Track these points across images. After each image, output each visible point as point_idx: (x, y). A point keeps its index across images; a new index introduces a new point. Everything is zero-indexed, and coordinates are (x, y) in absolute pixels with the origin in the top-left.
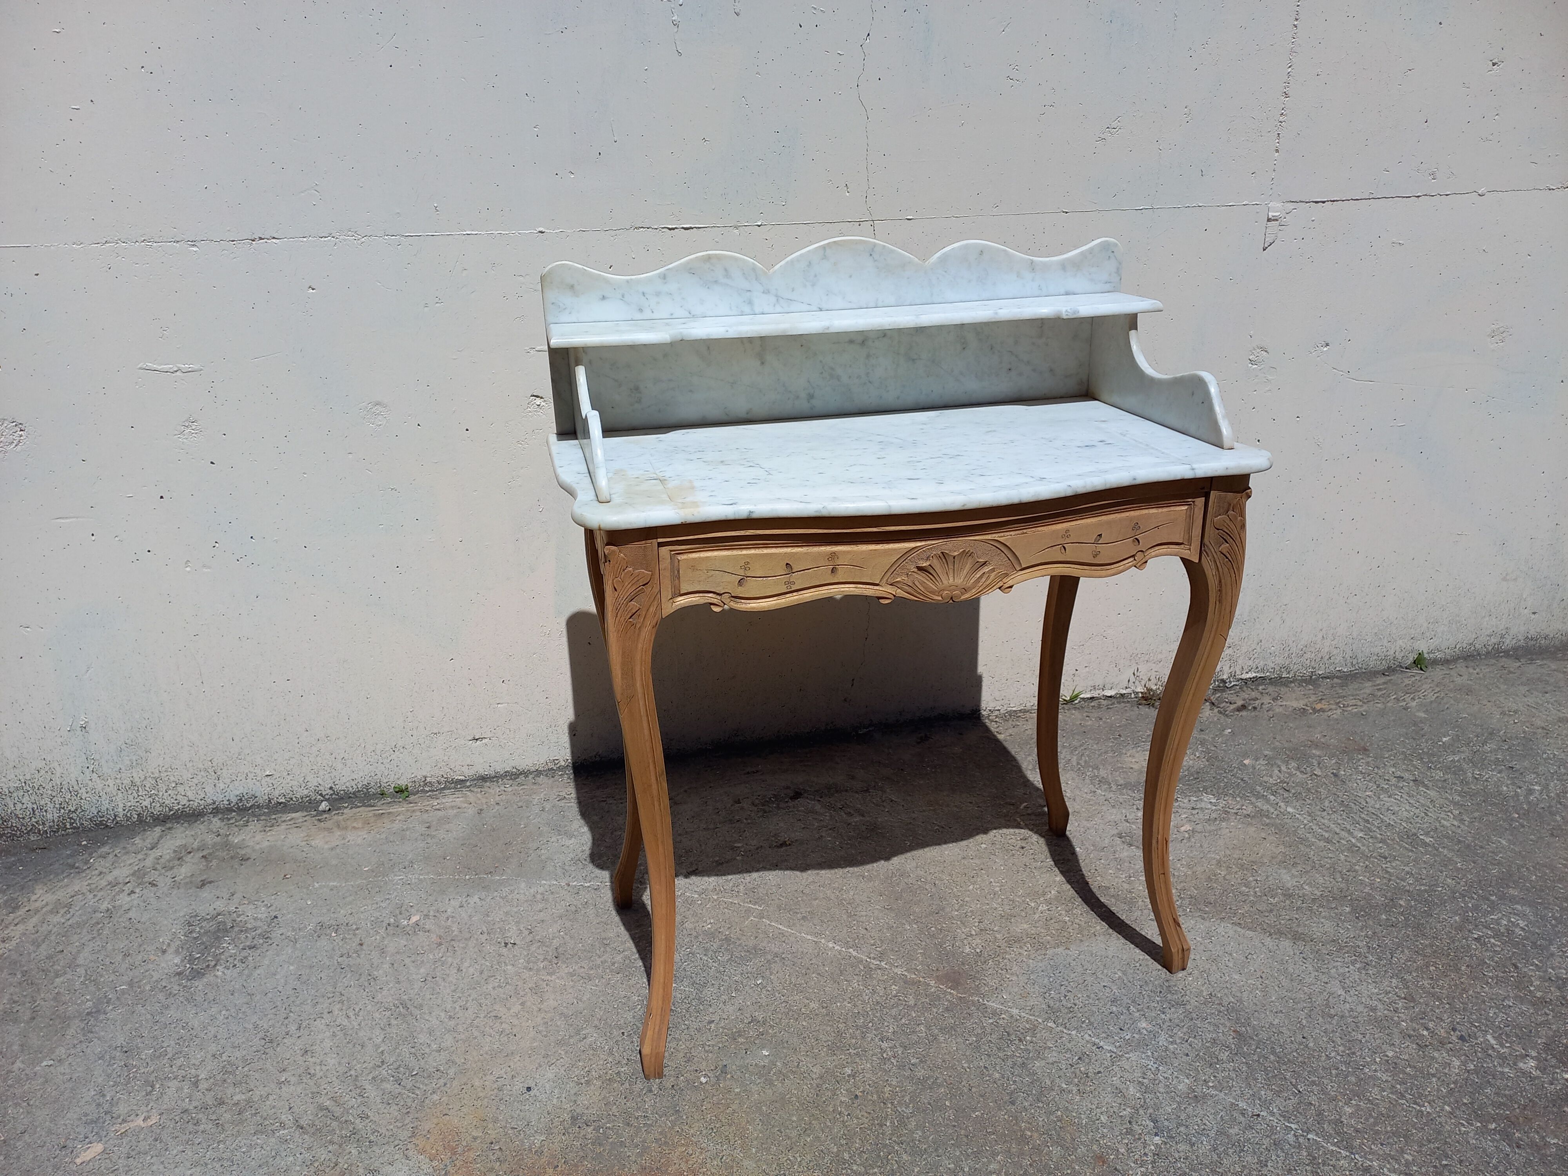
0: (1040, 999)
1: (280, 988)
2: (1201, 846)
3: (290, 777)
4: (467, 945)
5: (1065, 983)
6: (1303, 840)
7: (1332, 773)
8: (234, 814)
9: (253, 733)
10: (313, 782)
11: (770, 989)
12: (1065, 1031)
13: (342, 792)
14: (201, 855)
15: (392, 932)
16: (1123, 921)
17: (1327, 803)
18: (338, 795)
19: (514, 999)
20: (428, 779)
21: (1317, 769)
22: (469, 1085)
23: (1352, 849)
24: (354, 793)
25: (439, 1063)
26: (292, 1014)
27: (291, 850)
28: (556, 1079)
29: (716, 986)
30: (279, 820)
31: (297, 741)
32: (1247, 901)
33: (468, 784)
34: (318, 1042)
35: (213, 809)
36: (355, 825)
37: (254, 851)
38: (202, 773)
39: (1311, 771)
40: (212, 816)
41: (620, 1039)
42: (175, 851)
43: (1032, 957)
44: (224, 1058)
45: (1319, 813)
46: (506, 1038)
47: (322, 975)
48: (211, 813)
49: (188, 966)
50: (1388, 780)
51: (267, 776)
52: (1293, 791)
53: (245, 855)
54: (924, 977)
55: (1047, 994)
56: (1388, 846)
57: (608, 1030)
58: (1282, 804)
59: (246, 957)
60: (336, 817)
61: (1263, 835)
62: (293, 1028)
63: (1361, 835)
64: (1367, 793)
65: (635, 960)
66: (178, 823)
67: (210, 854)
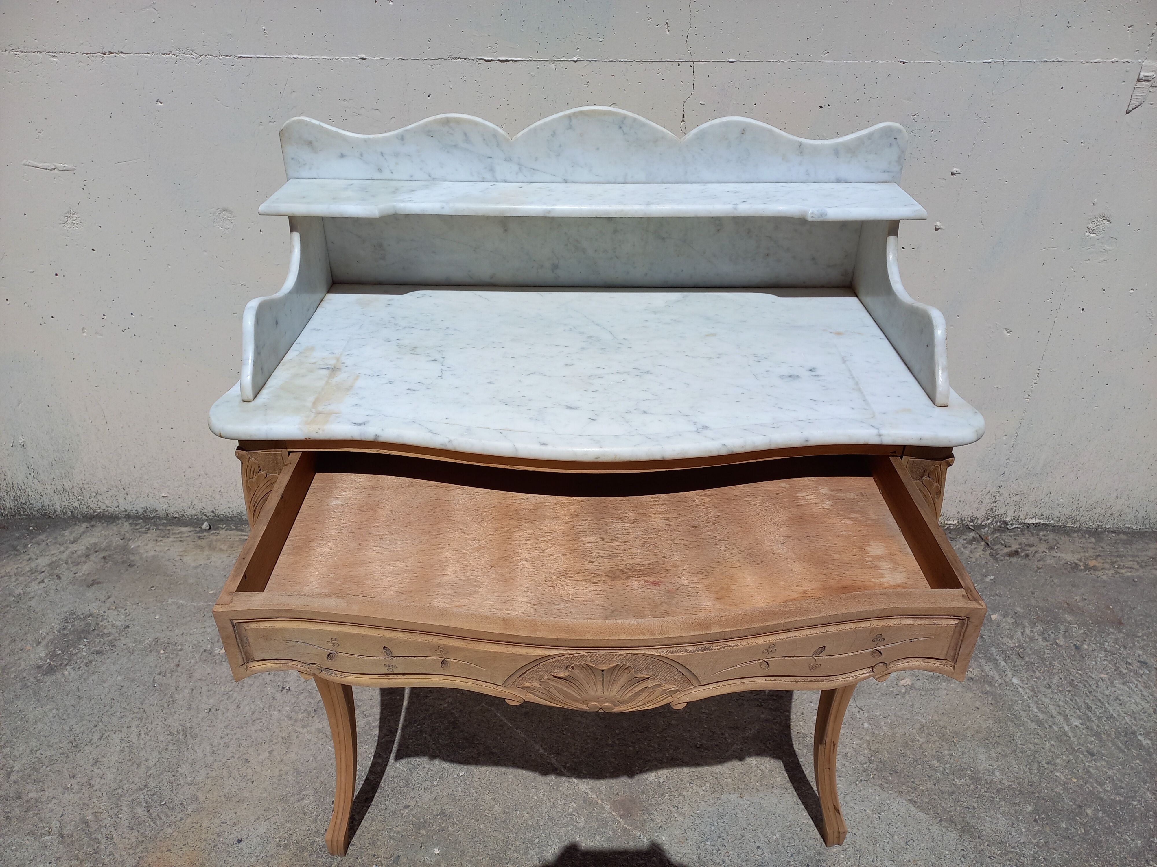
0: (694, 848)
1: (102, 697)
2: (913, 705)
3: (181, 500)
4: (254, 683)
5: (724, 835)
6: (1015, 717)
7: (1075, 645)
8: (141, 521)
9: (149, 464)
10: (199, 506)
11: (468, 783)
13: (222, 516)
14: (103, 555)
15: (204, 658)
16: (805, 775)
17: (1055, 681)
18: (218, 517)
19: (266, 746)
21: (1062, 638)
22: (199, 824)
23: (1062, 738)
24: (231, 517)
25: (186, 797)
26: (100, 724)
27: (167, 563)
28: (264, 835)
29: (426, 770)
30: (171, 532)
31: (184, 474)
32: (933, 778)
34: (108, 755)
35: (126, 515)
36: (222, 547)
37: (141, 558)
38: (115, 489)
39: (1055, 639)
40: (125, 520)
41: (329, 807)
42: (87, 548)
43: (706, 799)
44: (38, 755)
45: (1043, 689)
46: (244, 784)
47: (138, 689)
48: (124, 518)
49: (48, 660)
50: (1130, 664)
51: (163, 497)
52: (1027, 659)
53: (133, 561)
54: (602, 800)
55: (703, 844)
56: (1101, 741)
57: (323, 796)
58: (1009, 673)
59: (91, 661)
60: (211, 537)
61: (978, 704)
62: (96, 737)
63: (1077, 723)
64: (1102, 676)
65: (374, 727)
66: (100, 522)
67: (110, 556)
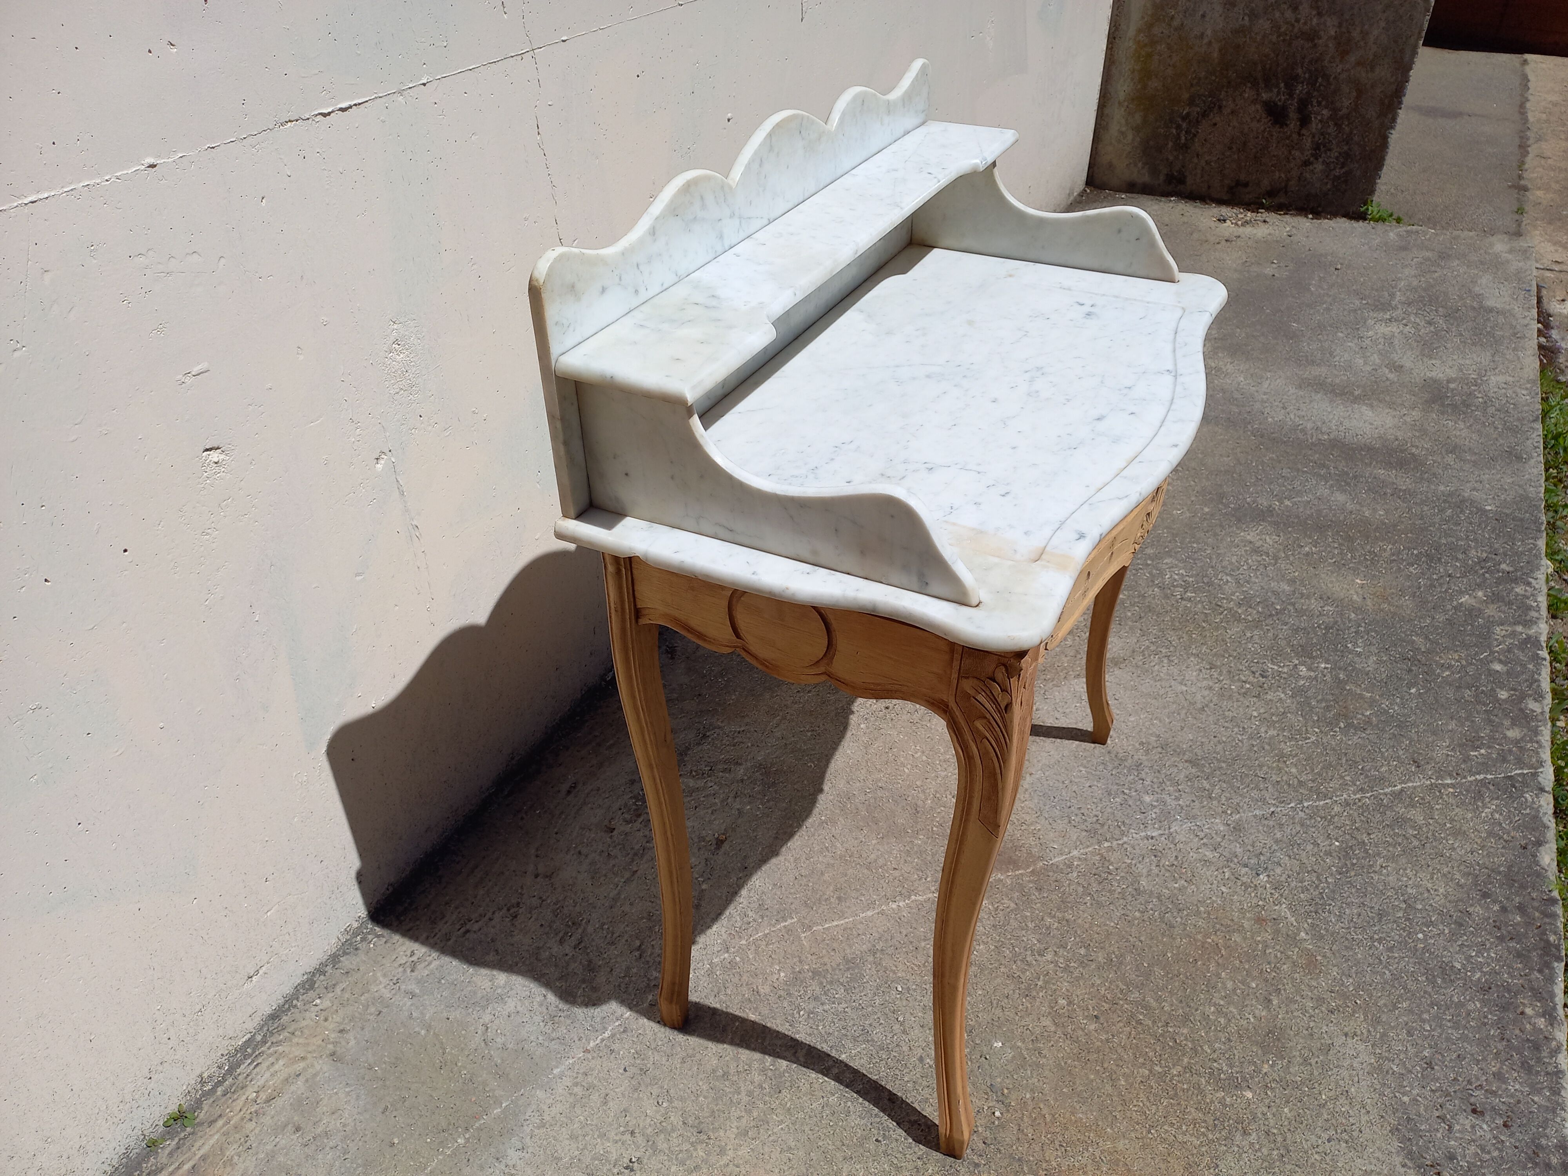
5: (1068, 803)
12: (1120, 842)
20: (205, 1075)
33: (259, 1038)
55: (1072, 822)
57: (861, 1151)
65: (773, 1065)
